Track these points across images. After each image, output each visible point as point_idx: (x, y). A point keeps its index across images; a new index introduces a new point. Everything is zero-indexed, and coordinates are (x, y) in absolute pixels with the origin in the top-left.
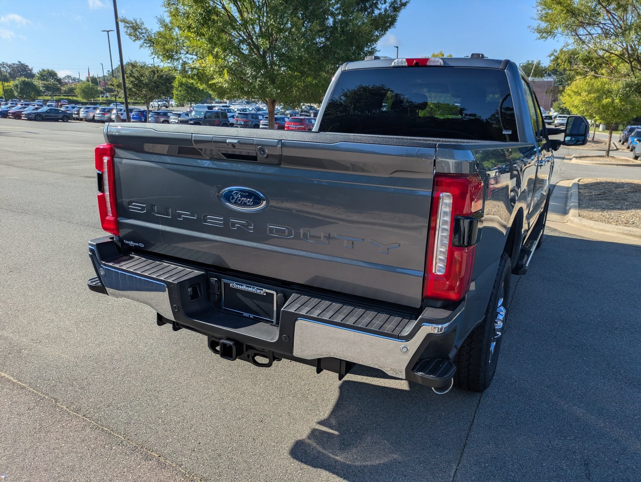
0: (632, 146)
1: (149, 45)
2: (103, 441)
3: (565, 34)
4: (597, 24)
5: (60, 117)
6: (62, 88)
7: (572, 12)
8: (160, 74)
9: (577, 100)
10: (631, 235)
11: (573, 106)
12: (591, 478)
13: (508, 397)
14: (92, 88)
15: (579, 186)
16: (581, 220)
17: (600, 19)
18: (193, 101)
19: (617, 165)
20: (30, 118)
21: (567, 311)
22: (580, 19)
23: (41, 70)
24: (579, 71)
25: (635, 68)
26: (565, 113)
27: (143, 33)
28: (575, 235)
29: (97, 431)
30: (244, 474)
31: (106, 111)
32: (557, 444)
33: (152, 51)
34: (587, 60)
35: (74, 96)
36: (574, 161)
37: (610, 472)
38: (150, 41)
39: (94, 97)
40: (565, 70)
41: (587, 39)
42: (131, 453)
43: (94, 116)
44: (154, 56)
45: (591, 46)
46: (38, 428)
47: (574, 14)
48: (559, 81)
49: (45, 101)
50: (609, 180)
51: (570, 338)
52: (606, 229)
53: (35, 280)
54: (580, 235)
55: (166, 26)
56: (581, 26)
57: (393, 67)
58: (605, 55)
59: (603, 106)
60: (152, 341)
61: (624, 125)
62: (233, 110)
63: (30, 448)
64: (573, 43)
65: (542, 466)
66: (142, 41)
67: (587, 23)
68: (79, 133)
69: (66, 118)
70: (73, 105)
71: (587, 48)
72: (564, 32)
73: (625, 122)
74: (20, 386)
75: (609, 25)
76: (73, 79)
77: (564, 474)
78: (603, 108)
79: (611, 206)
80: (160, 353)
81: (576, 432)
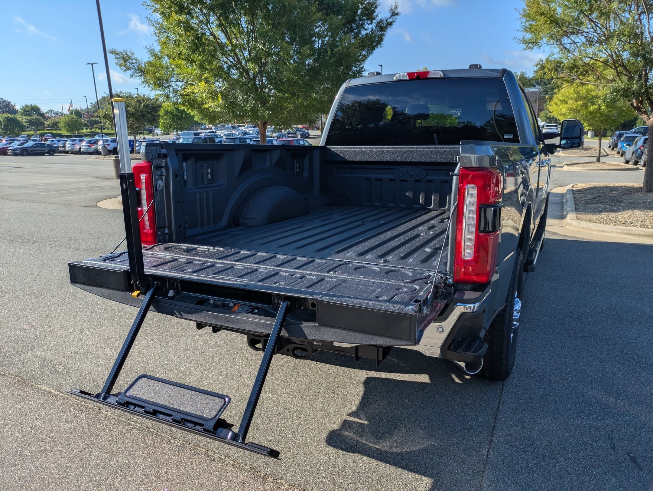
0: (622, 151)
1: (139, 74)
2: (151, 440)
3: (550, 44)
4: (581, 33)
5: (46, 151)
6: (46, 122)
7: (555, 22)
8: (146, 103)
9: (564, 108)
10: (630, 234)
11: (561, 114)
12: (616, 450)
13: (529, 384)
14: (76, 121)
15: (574, 192)
16: (579, 223)
17: (583, 28)
18: (179, 128)
19: (609, 170)
20: (16, 153)
21: (576, 306)
22: (564, 28)
23: (24, 106)
24: (566, 78)
25: (620, 73)
26: (553, 122)
27: (133, 63)
28: (576, 237)
29: (144, 433)
30: (290, 462)
31: (92, 142)
32: (581, 423)
33: (143, 80)
34: (573, 67)
35: (58, 129)
36: (566, 168)
37: (634, 444)
38: (141, 70)
39: (78, 130)
40: (552, 78)
41: (572, 47)
42: (180, 450)
43: (80, 148)
44: (144, 85)
45: (577, 54)
46: (88, 432)
47: (557, 24)
48: (544, 91)
49: (29, 136)
50: (603, 184)
51: (582, 330)
52: (605, 230)
53: (55, 303)
54: (580, 237)
55: (156, 55)
56: (565, 35)
57: (395, 81)
58: (590, 63)
59: (591, 113)
60: (180, 352)
61: (612, 131)
62: (220, 135)
63: (85, 449)
64: (559, 52)
65: (569, 442)
66: (133, 71)
67: (571, 32)
68: (68, 165)
69: (52, 151)
70: (59, 139)
71: (572, 56)
72: (549, 42)
73: (613, 128)
74: (63, 397)
75: (592, 33)
76: (56, 113)
77: (591, 447)
78: (590, 115)
79: (608, 208)
80: (190, 362)
81: (598, 411)
